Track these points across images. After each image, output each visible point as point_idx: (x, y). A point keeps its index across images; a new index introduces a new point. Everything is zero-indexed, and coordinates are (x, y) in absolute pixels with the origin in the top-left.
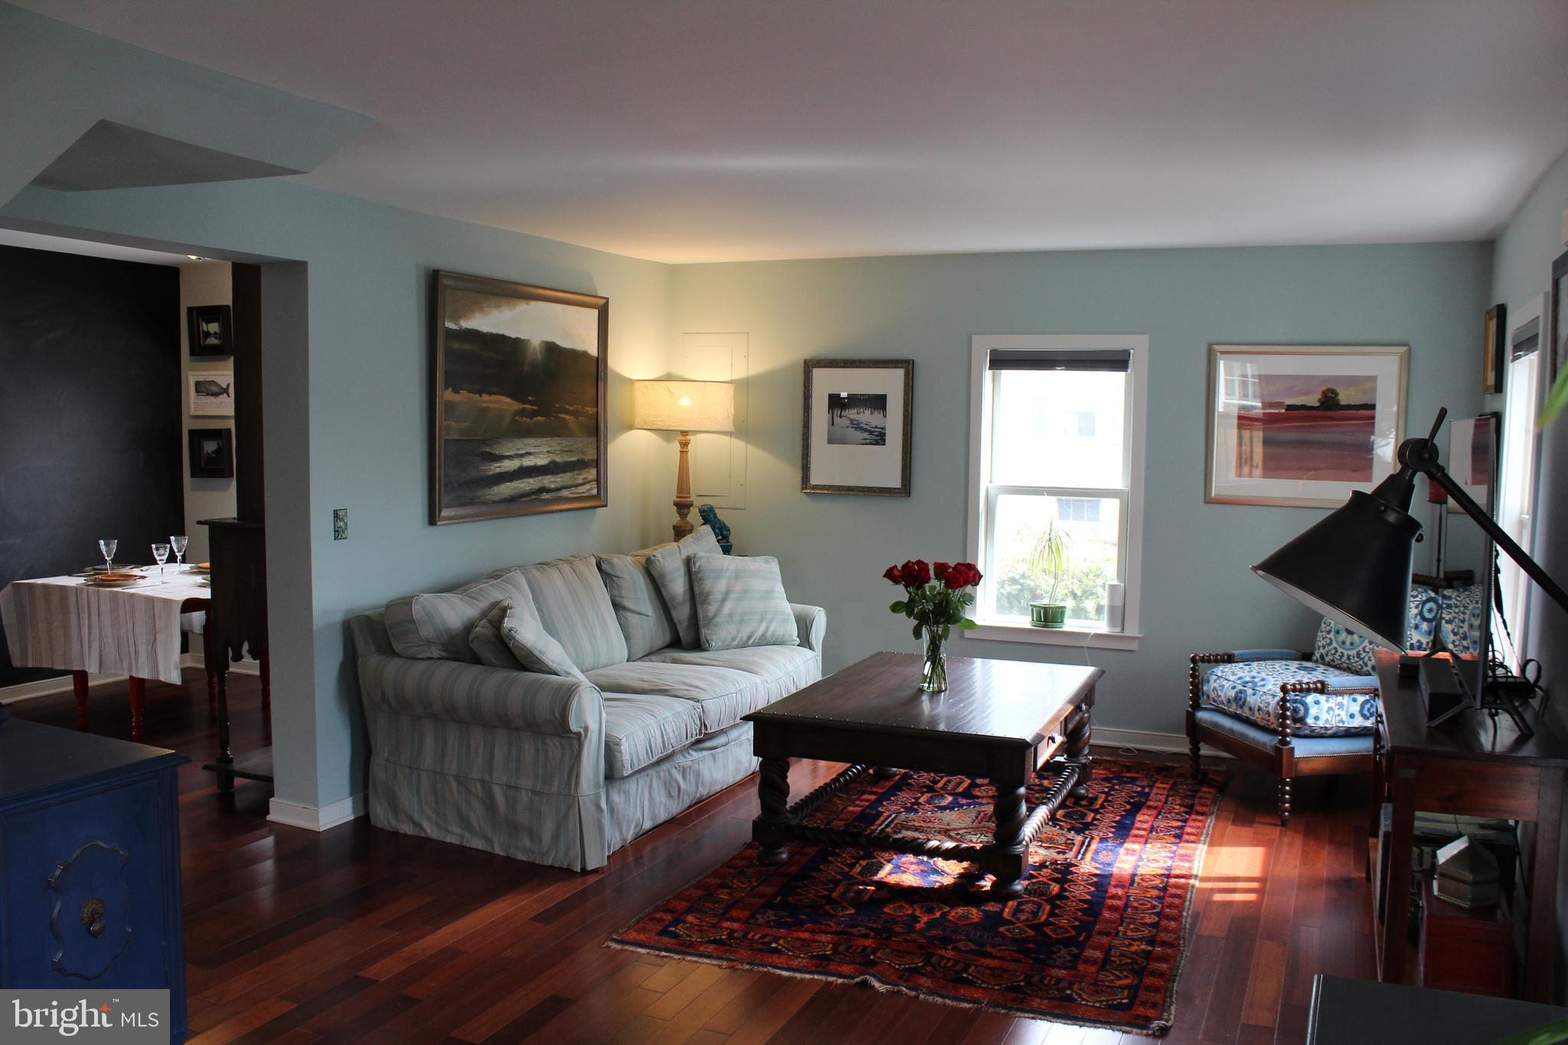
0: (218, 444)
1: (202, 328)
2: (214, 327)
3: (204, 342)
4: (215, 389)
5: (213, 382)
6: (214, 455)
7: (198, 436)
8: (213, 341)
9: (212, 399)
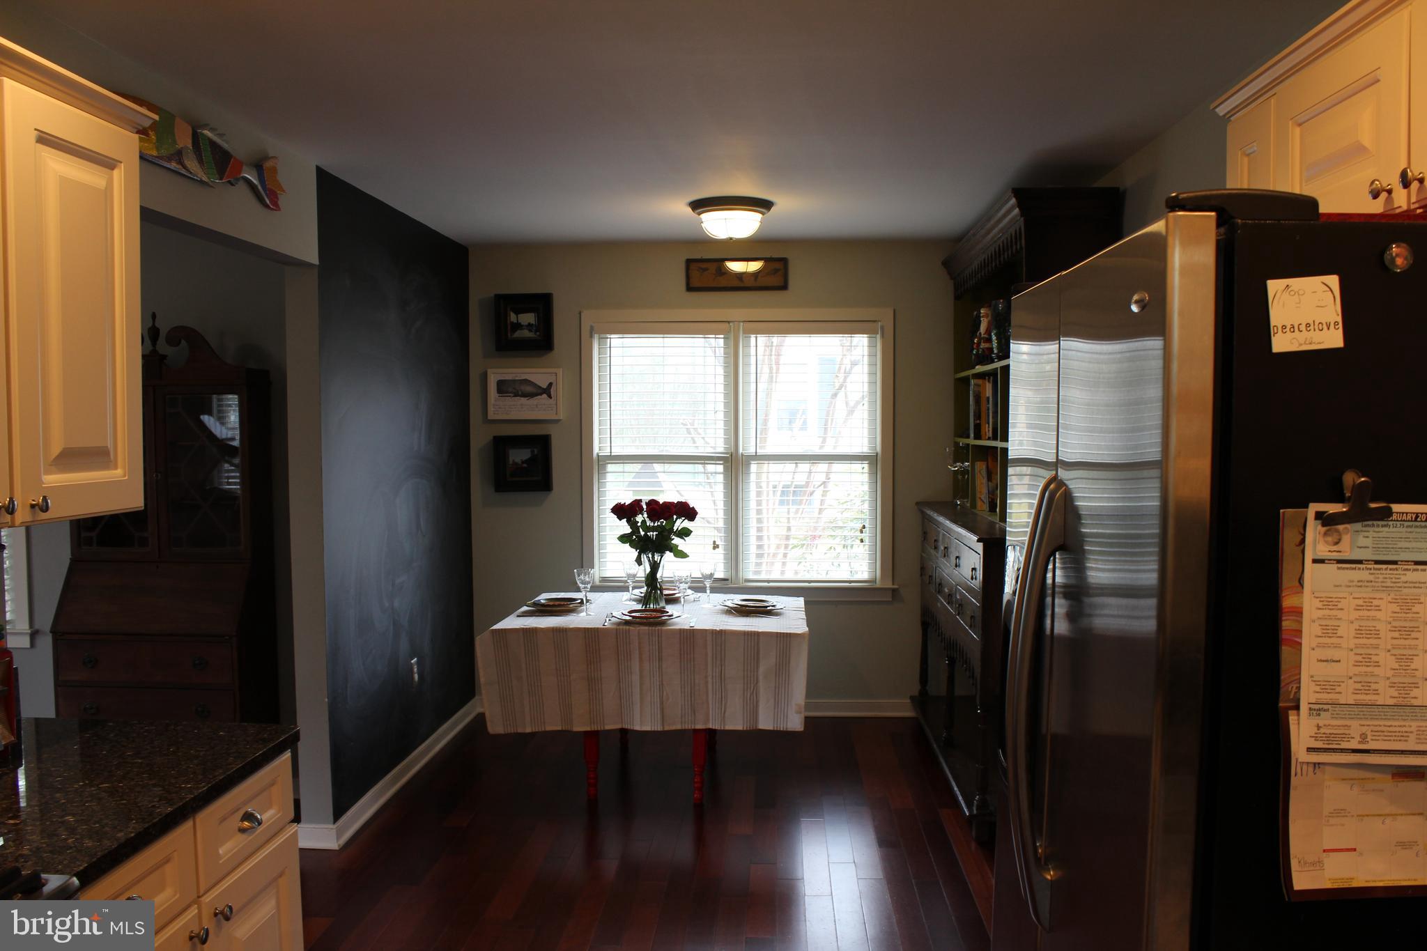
0: (532, 452)
1: (510, 319)
2: (528, 318)
3: (511, 335)
4: (529, 389)
5: (526, 382)
6: (525, 465)
7: (501, 444)
8: (526, 334)
9: (523, 400)
